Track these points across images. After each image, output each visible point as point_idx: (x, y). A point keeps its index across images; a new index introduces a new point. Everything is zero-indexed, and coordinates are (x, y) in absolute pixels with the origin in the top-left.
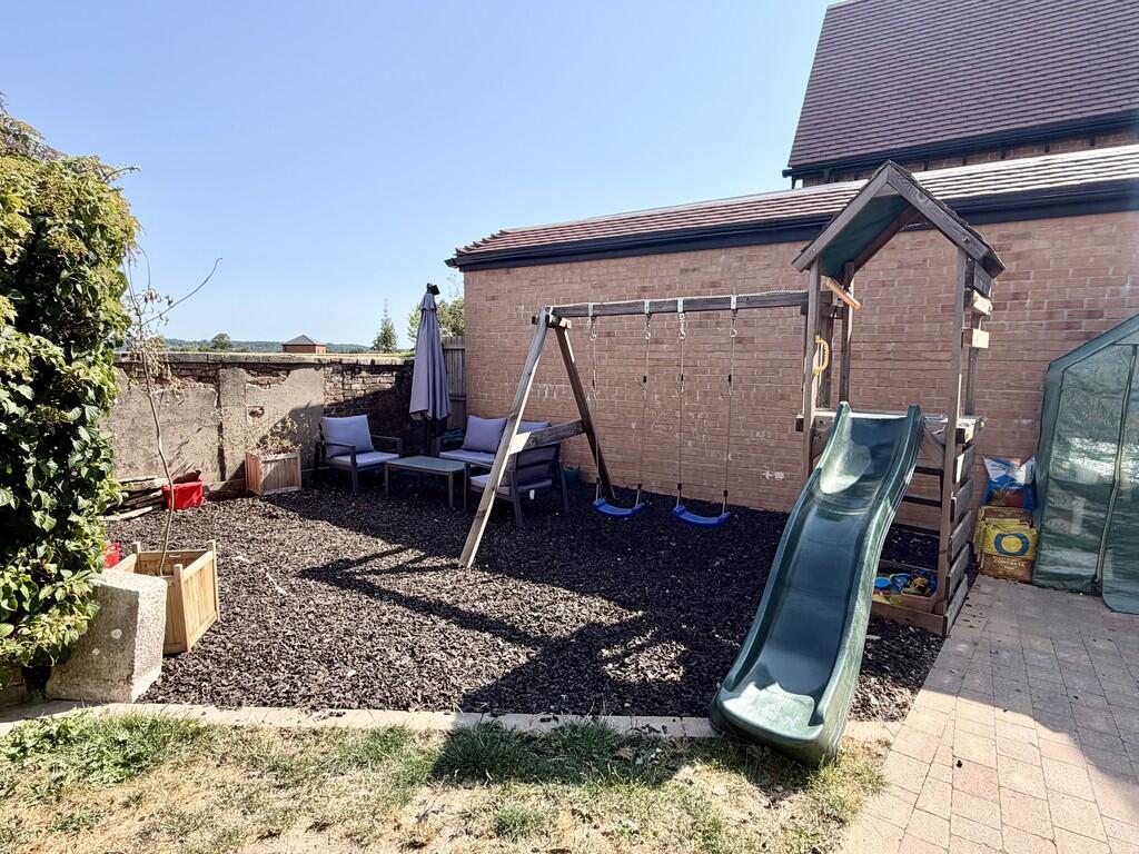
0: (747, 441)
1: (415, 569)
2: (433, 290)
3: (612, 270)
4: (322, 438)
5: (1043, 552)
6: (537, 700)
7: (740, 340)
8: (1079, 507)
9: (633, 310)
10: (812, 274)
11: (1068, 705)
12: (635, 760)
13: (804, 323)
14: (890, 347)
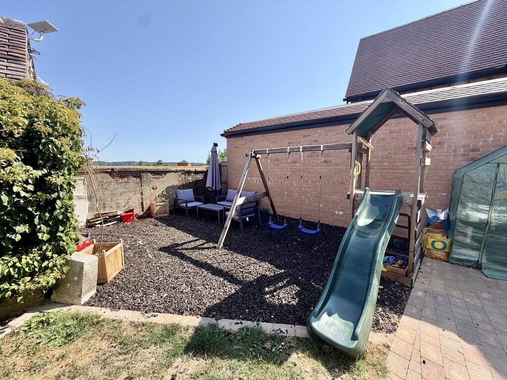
0: (329, 200)
1: (201, 248)
2: (216, 145)
3: (279, 136)
4: (177, 197)
5: (453, 249)
6: (235, 312)
7: (326, 162)
8: (470, 231)
9: (283, 151)
10: (354, 136)
11: (474, 329)
12: (272, 349)
13: (350, 155)
14: (386, 164)
